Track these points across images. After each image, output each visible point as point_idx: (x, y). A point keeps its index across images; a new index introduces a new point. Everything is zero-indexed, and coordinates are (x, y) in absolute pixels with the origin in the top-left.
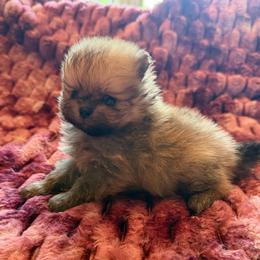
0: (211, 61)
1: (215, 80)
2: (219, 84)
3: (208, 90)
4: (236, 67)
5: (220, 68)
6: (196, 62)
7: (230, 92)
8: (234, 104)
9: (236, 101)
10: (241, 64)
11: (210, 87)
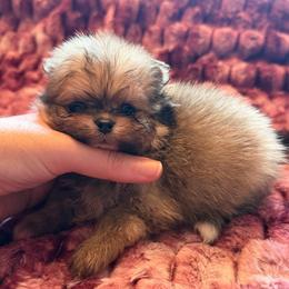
0: (197, 9)
1: (197, 36)
2: (201, 41)
3: (186, 48)
4: (230, 16)
5: (207, 19)
6: (176, 11)
7: (215, 50)
8: (216, 67)
9: (220, 63)
10: (238, 12)
11: (189, 45)
